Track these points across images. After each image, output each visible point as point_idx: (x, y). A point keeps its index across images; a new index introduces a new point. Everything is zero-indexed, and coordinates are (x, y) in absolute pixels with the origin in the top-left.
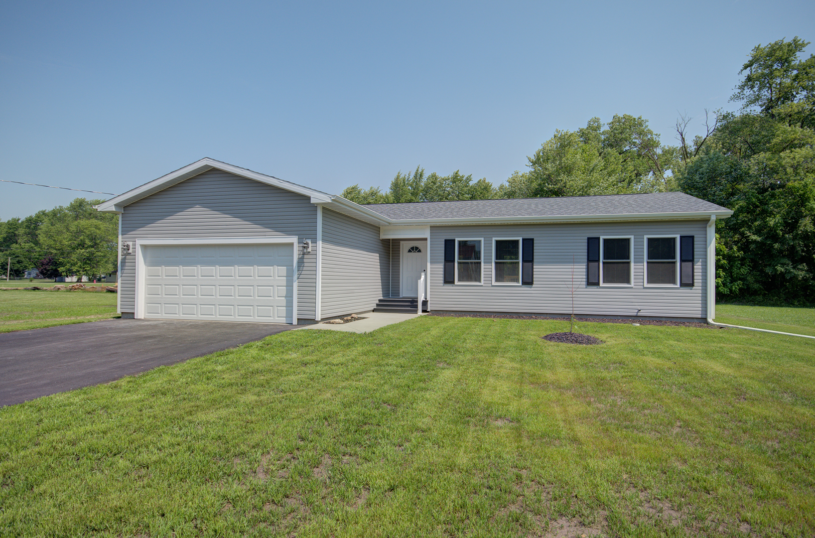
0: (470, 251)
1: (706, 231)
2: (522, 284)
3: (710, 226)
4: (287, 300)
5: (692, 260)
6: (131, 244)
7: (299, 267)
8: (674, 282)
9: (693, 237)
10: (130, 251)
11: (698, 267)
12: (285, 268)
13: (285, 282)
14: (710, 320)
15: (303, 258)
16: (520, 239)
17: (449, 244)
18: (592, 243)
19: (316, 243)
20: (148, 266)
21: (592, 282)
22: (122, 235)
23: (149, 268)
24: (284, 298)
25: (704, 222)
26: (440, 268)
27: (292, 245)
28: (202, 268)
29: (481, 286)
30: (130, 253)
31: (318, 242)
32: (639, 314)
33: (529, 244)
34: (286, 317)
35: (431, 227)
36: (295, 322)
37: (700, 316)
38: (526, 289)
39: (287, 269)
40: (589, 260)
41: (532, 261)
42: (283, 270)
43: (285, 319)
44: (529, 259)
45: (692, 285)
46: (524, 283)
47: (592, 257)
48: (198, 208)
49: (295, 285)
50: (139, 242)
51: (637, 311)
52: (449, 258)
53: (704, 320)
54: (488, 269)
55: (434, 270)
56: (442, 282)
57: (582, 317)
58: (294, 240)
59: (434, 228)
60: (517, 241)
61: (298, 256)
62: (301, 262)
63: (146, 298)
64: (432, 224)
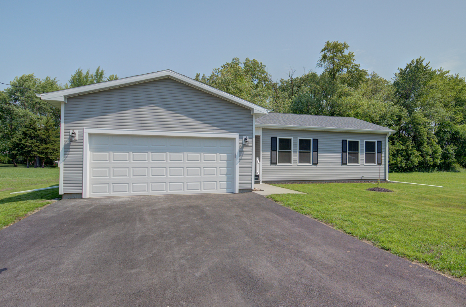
0: (286, 144)
1: (385, 139)
2: (313, 164)
3: (387, 137)
4: (227, 177)
5: (381, 153)
6: (76, 132)
7: (240, 154)
8: (374, 163)
9: (381, 142)
10: (77, 138)
11: (383, 155)
12: (226, 155)
13: (226, 165)
14: (387, 180)
15: (242, 148)
16: (312, 139)
17: (273, 140)
18: (344, 142)
19: (252, 139)
20: (92, 152)
21: (344, 163)
22: (65, 123)
23: (94, 153)
24: (225, 176)
25: (385, 135)
26: (268, 154)
27: (234, 139)
28: (153, 154)
29: (292, 165)
30: (76, 140)
31: (253, 138)
32: (363, 178)
33: (316, 141)
34: (226, 189)
35: (263, 129)
36: (237, 191)
37: (383, 178)
38: (314, 167)
39: (227, 155)
40: (343, 152)
41: (317, 151)
42: (224, 156)
43: (226, 190)
44: (316, 150)
45: (381, 164)
46: (314, 164)
47: (344, 151)
48: (152, 107)
49: (237, 167)
50: (87, 131)
51: (361, 177)
52: (273, 149)
53: (385, 180)
54: (295, 155)
55: (265, 156)
56: (270, 163)
57: (340, 181)
58: (236, 136)
59: (265, 130)
60: (310, 140)
61: (239, 147)
62: (241, 151)
63: (90, 179)
64: (264, 127)
